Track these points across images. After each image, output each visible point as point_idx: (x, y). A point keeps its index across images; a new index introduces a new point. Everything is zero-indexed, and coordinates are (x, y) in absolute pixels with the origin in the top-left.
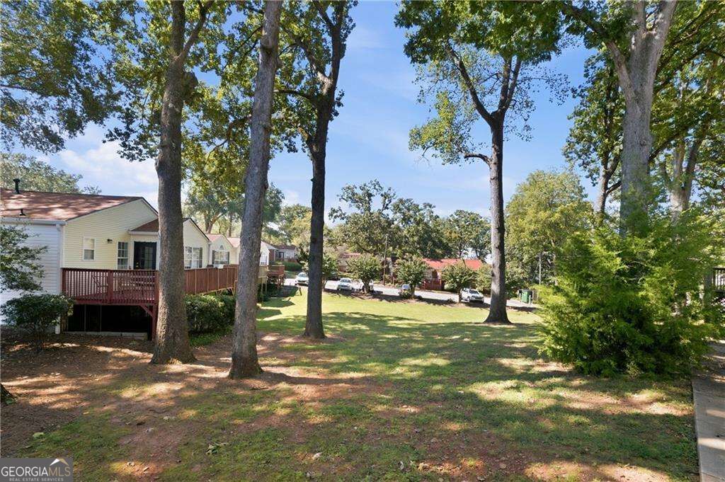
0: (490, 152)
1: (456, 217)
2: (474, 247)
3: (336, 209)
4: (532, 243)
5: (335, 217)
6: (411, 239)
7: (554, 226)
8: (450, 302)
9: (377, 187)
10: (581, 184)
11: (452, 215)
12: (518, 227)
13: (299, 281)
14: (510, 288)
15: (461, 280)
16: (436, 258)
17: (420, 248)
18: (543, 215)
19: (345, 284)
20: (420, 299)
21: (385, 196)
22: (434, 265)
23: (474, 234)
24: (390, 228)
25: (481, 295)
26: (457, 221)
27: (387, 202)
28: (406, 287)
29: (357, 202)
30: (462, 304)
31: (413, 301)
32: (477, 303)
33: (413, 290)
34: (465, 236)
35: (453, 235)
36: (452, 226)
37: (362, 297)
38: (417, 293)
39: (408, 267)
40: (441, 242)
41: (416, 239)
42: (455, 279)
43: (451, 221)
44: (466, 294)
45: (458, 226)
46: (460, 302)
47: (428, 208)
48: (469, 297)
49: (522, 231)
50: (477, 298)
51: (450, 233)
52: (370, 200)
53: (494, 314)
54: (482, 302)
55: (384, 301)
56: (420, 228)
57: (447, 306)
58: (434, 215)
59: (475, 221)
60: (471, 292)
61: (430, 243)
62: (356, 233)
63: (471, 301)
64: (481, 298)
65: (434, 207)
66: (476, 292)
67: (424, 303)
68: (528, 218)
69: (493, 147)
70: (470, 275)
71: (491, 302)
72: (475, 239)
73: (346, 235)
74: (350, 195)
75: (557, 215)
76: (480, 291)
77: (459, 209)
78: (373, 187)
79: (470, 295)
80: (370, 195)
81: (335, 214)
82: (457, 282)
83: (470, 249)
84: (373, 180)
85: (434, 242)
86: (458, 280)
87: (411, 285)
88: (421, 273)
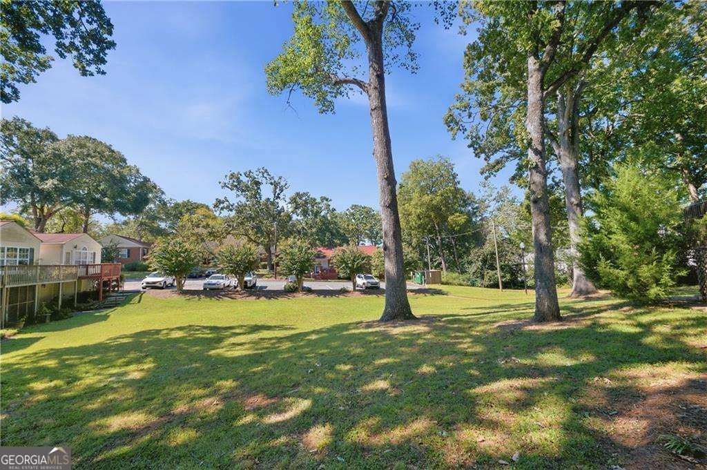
0: (368, 76)
1: (352, 211)
2: (370, 238)
3: (222, 199)
4: (419, 226)
5: (222, 209)
6: (309, 231)
7: (436, 209)
8: (344, 292)
9: (265, 175)
10: (455, 171)
11: (348, 210)
12: (406, 211)
13: (148, 283)
14: (405, 268)
15: (353, 265)
16: (331, 246)
17: (319, 239)
18: (426, 198)
19: (214, 281)
20: (309, 291)
21: (276, 185)
22: (330, 253)
23: (369, 225)
24: (280, 216)
25: (376, 280)
26: (353, 214)
27: (278, 191)
28: (292, 278)
29: (245, 191)
30: (357, 293)
31: (300, 296)
32: (372, 289)
33: (299, 281)
34: (361, 228)
35: (350, 227)
36: (349, 220)
37: (233, 296)
38: (306, 284)
39: (292, 254)
40: (338, 232)
41: (314, 230)
42: (347, 264)
43: (347, 215)
44: (360, 281)
45: (354, 219)
46: (355, 290)
47: (325, 202)
48: (364, 284)
49: (410, 214)
50: (372, 284)
51: (348, 225)
52: (259, 188)
53: (392, 307)
54: (378, 288)
55: (263, 299)
56: (318, 220)
57: (341, 296)
58: (331, 208)
59: (368, 213)
60: (366, 278)
61: (328, 234)
62: (242, 223)
63: (367, 288)
64: (377, 283)
65: (331, 200)
66: (371, 278)
67: (312, 296)
68: (413, 203)
69: (371, 66)
70: (363, 259)
71: (386, 287)
72: (369, 230)
73: (229, 226)
74: (235, 184)
75: (438, 198)
76: (376, 277)
77: (354, 204)
78: (261, 175)
79: (365, 281)
80: (258, 183)
81: (222, 205)
82: (350, 268)
83: (366, 240)
84: (261, 168)
85: (332, 233)
86: (350, 265)
87: (297, 275)
88: (308, 260)
